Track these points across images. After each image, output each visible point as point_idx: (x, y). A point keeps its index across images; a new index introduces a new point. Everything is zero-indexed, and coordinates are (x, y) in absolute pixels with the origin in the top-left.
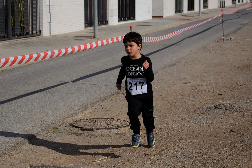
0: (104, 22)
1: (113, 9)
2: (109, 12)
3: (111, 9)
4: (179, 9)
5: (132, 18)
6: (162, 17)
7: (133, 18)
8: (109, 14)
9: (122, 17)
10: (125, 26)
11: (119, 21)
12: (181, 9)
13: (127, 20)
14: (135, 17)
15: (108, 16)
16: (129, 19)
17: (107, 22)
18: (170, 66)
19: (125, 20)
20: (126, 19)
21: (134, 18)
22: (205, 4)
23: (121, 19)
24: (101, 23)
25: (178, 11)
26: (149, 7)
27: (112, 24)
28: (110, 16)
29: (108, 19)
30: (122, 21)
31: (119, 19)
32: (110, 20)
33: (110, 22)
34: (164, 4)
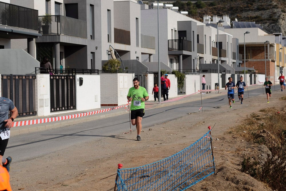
0: (31, 113)
1: (43, 99)
3: (40, 99)
5: (72, 107)
6: (117, 105)
9: (57, 107)
11: (51, 111)
13: (65, 110)
14: (76, 106)
15: (36, 107)
16: (68, 109)
17: (35, 113)
20: (63, 109)
21: (75, 108)
24: (26, 115)
26: (95, 96)
27: (42, 115)
28: (38, 106)
29: (36, 109)
30: (57, 111)
31: (53, 110)
32: (38, 111)
33: (38, 112)
34: (118, 91)
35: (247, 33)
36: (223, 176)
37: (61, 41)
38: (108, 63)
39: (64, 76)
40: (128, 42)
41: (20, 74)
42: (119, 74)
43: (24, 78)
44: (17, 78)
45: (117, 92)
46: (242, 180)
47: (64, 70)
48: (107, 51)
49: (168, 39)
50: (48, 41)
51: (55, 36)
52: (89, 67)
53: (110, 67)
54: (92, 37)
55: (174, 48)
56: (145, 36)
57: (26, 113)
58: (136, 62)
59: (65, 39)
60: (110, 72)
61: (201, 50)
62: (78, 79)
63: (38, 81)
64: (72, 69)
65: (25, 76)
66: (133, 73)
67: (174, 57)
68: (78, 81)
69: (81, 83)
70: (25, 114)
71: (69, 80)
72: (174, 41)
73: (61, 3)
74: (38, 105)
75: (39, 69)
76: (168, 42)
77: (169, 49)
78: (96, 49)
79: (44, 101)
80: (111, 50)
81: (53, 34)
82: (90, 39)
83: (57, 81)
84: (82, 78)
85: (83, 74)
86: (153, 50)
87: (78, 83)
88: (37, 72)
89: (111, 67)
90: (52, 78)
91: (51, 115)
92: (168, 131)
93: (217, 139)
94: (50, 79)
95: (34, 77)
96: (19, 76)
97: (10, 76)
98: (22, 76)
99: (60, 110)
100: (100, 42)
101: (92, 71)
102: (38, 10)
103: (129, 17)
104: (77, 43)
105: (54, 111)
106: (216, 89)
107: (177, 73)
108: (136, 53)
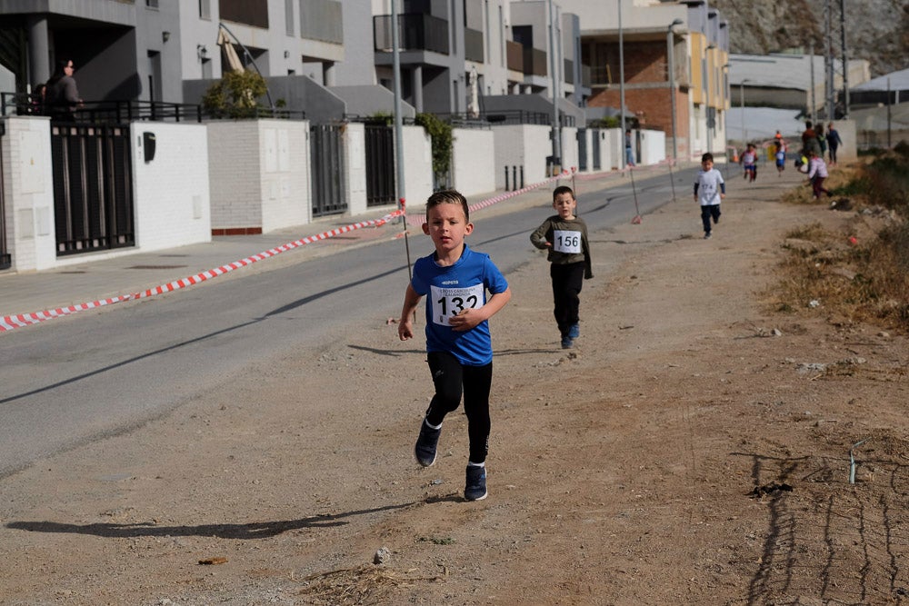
1: (31, 209)
2: (12, 222)
3: (20, 210)
4: (331, 202)
5: (122, 240)
6: (259, 231)
7: (126, 241)
8: (13, 228)
9: (74, 237)
10: (80, 271)
11: (59, 254)
12: (339, 201)
13: (101, 248)
14: (136, 234)
15: (8, 236)
16: (110, 244)
17: (5, 260)
18: (105, 435)
19: (89, 249)
20: (96, 244)
21: (131, 240)
22: (442, 181)
23: (71, 247)
25: (328, 209)
26: (194, 198)
27: (32, 267)
28: (17, 236)
29: (9, 247)
30: (74, 252)
31: (62, 248)
32: (18, 252)
33: (17, 258)
34: (262, 183)
37: (53, 9)
39: (94, 127)
40: (263, 23)
42: (262, 123)
45: (260, 185)
48: (199, 47)
49: (374, 15)
50: (5, 10)
60: (235, 115)
61: (475, 51)
62: (139, 138)
63: (12, 143)
66: (305, 119)
68: (140, 145)
69: (150, 154)
71: (111, 141)
72: (389, 19)
74: (17, 230)
75: (13, 100)
76: (372, 23)
77: (378, 47)
78: (165, 40)
79: (35, 214)
80: (223, 38)
82: (145, 4)
83: (74, 142)
84: (153, 135)
86: (337, 47)
87: (138, 151)
88: (7, 110)
89: (236, 96)
90: (56, 132)
91: (60, 267)
94: (52, 136)
99: (85, 250)
100: (178, 16)
101: (181, 111)
104: (104, 18)
105: (67, 252)
106: (549, 176)
107: (431, 121)
108: (285, 57)
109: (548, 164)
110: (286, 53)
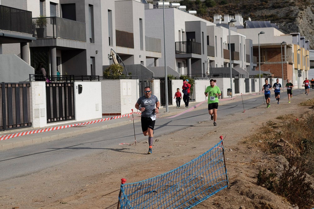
0: (26, 125)
2: (32, 113)
3: (35, 109)
5: (70, 118)
6: (120, 114)
7: (72, 118)
9: (54, 117)
11: (48, 122)
13: (63, 120)
14: (75, 116)
15: (31, 117)
16: (66, 119)
17: (30, 124)
19: (59, 121)
21: (74, 118)
23: (52, 120)
26: (96, 104)
27: (38, 127)
28: (33, 117)
29: (31, 120)
30: (54, 121)
31: (49, 120)
32: (34, 122)
33: (33, 124)
35: (261, 33)
36: (237, 190)
37: (58, 45)
38: (109, 68)
39: (61, 84)
40: (131, 46)
41: (12, 82)
42: (121, 80)
43: (17, 86)
44: (9, 86)
45: (120, 100)
46: (258, 195)
47: (61, 76)
48: (108, 55)
49: (175, 42)
50: (43, 45)
51: (51, 40)
52: (89, 73)
53: (112, 73)
54: (92, 40)
55: (182, 51)
56: (150, 38)
57: (20, 125)
58: (141, 66)
59: (62, 43)
60: (112, 78)
61: (211, 52)
62: (77, 86)
63: (32, 89)
64: (70, 76)
65: (19, 84)
66: (137, 78)
67: (182, 60)
68: (77, 89)
69: (80, 91)
70: (18, 126)
71: (67, 88)
72: (182, 43)
73: (57, 4)
74: (33, 115)
76: (175, 45)
77: (176, 52)
78: (97, 53)
79: (40, 110)
80: (112, 53)
81: (49, 38)
82: (90, 42)
83: (54, 89)
84: (81, 85)
85: (82, 81)
86: (159, 53)
87: (76, 90)
88: (31, 79)
90: (48, 85)
92: (176, 141)
93: (230, 150)
94: (46, 86)
95: (29, 85)
96: (11, 84)
97: (2, 84)
98: (15, 84)
99: (57, 121)
100: (101, 46)
101: (92, 78)
102: (31, 12)
103: (132, 18)
104: (75, 47)
105: (51, 122)
106: (228, 95)
107: (185, 78)
108: (140, 57)
109: (228, 91)
110: (140, 56)
